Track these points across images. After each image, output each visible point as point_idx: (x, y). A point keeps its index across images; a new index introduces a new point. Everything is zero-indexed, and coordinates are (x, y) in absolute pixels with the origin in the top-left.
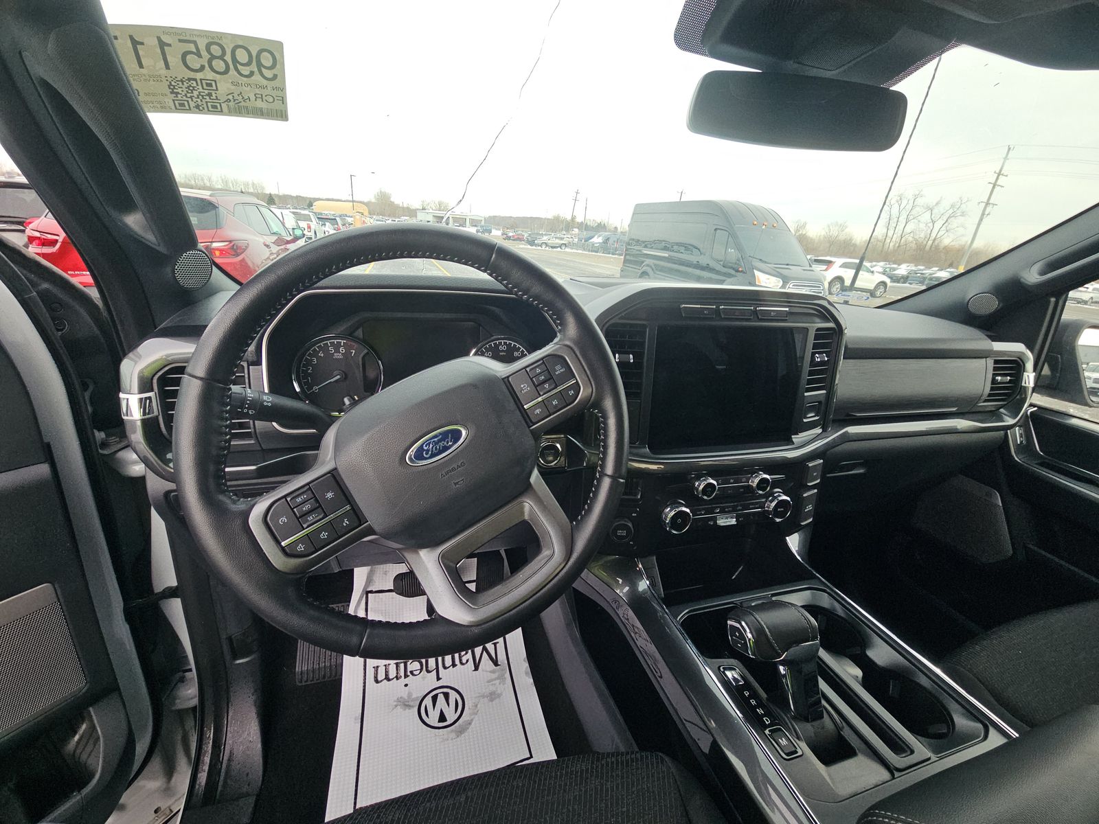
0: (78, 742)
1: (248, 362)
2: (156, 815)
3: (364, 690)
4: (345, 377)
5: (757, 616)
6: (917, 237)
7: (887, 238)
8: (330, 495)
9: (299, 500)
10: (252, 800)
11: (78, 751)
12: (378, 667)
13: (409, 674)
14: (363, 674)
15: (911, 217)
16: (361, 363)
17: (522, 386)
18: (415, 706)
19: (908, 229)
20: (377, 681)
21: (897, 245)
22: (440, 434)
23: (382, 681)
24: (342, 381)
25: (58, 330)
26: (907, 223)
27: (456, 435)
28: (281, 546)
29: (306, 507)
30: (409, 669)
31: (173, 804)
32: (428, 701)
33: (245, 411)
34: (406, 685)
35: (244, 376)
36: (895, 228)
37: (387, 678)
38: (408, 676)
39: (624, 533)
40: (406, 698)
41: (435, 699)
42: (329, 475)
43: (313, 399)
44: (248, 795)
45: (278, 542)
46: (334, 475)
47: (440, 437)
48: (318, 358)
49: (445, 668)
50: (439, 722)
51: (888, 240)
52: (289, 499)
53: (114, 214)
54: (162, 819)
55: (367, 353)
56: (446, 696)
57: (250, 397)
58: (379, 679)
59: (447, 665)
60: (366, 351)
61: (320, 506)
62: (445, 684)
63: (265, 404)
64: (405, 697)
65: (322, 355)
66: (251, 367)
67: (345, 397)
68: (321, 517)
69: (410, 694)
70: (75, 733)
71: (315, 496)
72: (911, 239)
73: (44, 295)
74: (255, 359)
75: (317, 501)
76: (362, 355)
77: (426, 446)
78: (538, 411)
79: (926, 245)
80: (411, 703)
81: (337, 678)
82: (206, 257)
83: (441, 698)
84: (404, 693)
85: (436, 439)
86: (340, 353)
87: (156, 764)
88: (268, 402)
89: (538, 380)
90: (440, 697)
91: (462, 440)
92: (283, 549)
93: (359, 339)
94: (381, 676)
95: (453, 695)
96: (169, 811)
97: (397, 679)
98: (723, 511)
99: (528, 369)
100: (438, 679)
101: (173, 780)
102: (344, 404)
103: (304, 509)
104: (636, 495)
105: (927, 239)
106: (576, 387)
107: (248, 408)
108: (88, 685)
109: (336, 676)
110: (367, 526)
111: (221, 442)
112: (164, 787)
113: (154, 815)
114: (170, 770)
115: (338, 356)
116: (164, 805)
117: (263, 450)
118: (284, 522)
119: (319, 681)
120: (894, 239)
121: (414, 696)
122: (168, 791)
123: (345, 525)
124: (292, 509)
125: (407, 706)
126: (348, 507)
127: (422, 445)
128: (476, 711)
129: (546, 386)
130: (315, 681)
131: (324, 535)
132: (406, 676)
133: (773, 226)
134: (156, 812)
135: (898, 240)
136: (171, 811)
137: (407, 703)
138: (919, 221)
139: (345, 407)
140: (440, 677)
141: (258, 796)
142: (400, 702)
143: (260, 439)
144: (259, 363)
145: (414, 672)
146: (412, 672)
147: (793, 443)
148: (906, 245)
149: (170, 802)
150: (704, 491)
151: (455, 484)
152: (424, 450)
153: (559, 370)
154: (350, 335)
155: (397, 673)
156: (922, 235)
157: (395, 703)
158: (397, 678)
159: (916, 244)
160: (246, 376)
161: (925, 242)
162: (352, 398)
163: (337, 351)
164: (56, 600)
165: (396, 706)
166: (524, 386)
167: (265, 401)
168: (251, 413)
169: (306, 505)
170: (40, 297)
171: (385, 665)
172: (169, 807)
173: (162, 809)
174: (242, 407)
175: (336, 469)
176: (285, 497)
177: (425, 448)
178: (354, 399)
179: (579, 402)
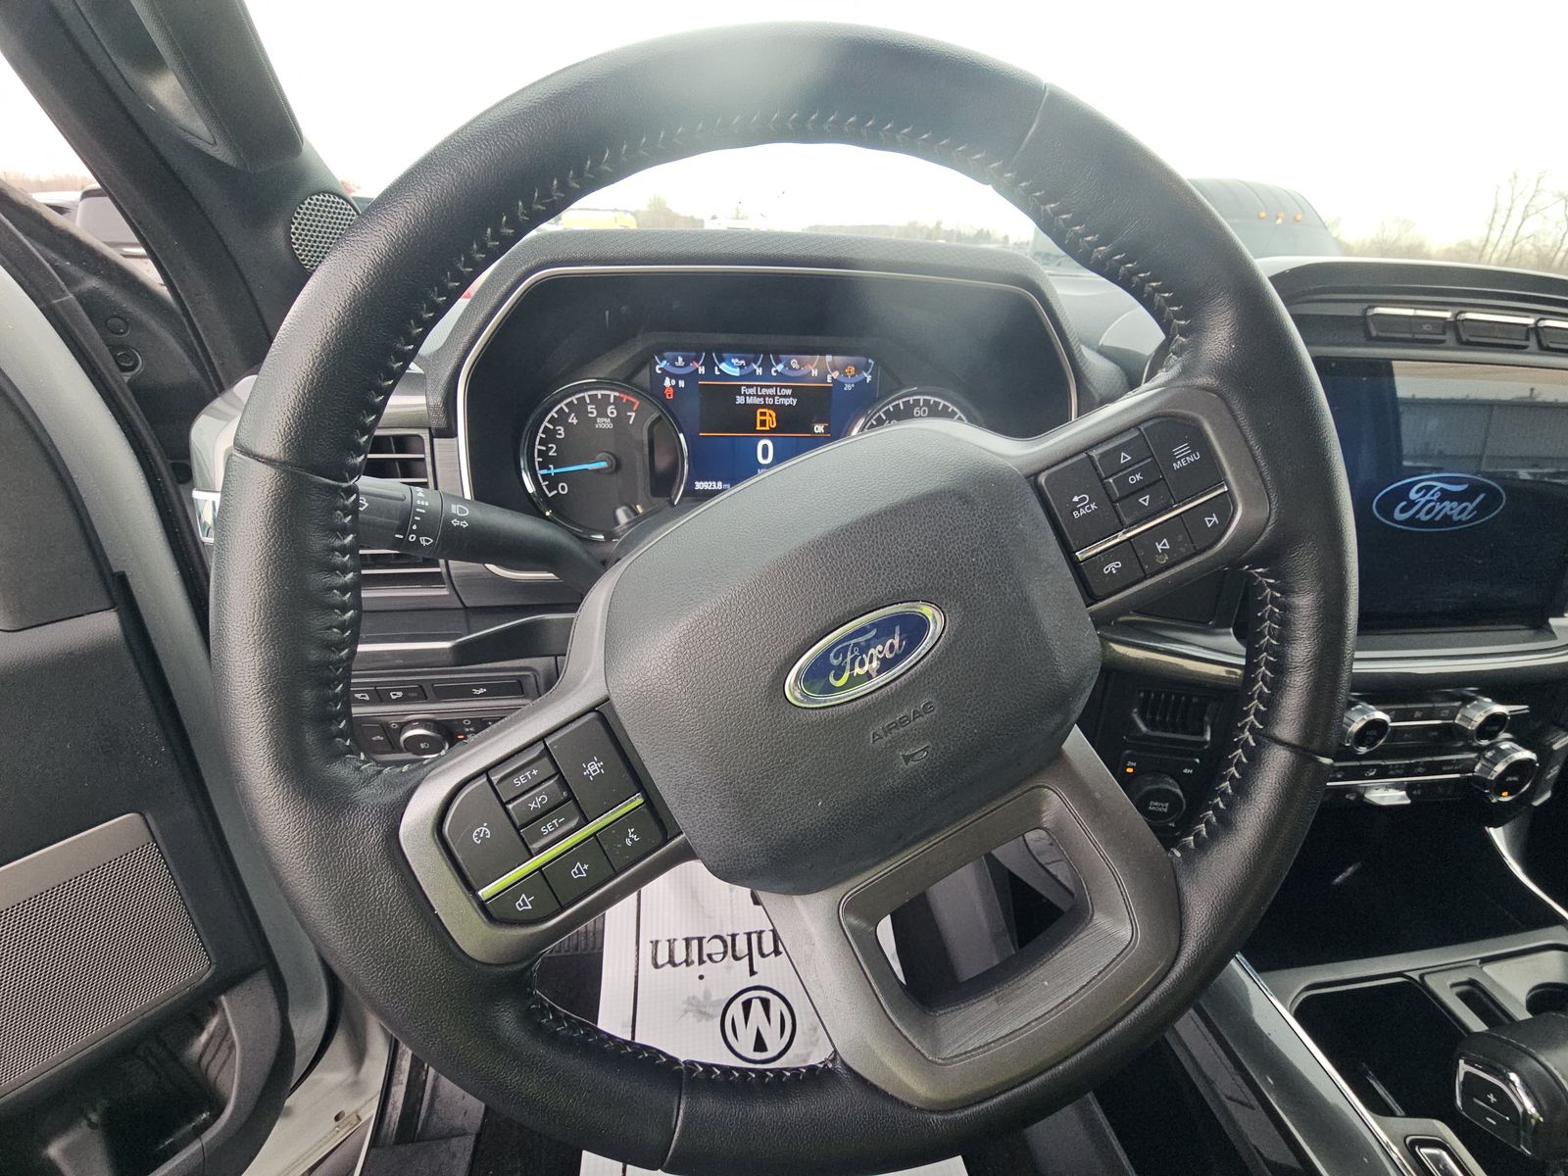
0: (207, 1044)
1: (430, 429)
2: (337, 1123)
3: (637, 977)
4: (617, 466)
5: (1542, 1059)
6: (1540, 244)
7: (1489, 245)
8: (593, 768)
9: (520, 781)
10: (469, 1142)
11: (204, 1062)
12: (657, 942)
13: (705, 958)
14: (635, 953)
15: (1532, 210)
16: (646, 441)
17: (1076, 499)
18: (716, 1016)
19: (1524, 232)
20: (656, 966)
21: (1505, 257)
22: (874, 625)
23: (663, 966)
24: (612, 473)
25: (124, 369)
26: (1524, 219)
27: (915, 629)
28: (477, 898)
29: (538, 801)
30: (705, 952)
31: (361, 1107)
32: (736, 1009)
33: (412, 538)
34: (701, 977)
35: (423, 460)
36: (1504, 227)
37: (672, 962)
38: (704, 962)
39: (1164, 807)
40: (702, 999)
41: (747, 1005)
42: (592, 715)
43: (560, 510)
44: (463, 1133)
45: (471, 888)
46: (602, 714)
47: (874, 632)
48: (568, 427)
49: (763, 955)
50: (755, 1050)
51: (1489, 249)
52: (495, 779)
53: (130, 73)
54: (346, 1129)
55: (660, 418)
56: (765, 1003)
57: (422, 507)
58: (660, 963)
59: (766, 952)
60: (656, 415)
61: (571, 797)
62: (763, 984)
63: (455, 523)
64: (700, 997)
65: (575, 421)
66: (435, 440)
67: (616, 508)
68: (573, 824)
69: (707, 994)
70: (202, 1029)
71: (559, 772)
72: (1529, 247)
73: (89, 302)
74: (442, 423)
75: (563, 783)
76: (648, 423)
77: (836, 657)
78: (1113, 567)
79: (1553, 259)
80: (710, 1010)
81: (595, 951)
82: (353, 212)
83: (757, 1007)
84: (698, 989)
85: (860, 639)
86: (608, 417)
87: (339, 1046)
88: (461, 519)
89: (1122, 482)
90: (757, 1005)
91: (927, 643)
92: (482, 905)
93: (642, 389)
94: (663, 958)
95: (776, 1005)
96: (355, 1118)
97: (688, 965)
98: (1383, 773)
99: (1095, 453)
100: (752, 973)
101: (364, 1069)
102: (617, 523)
103: (533, 806)
104: (1202, 733)
105: (1556, 249)
106: (1224, 507)
107: (419, 533)
108: (213, 967)
109: (593, 949)
110: (680, 843)
111: (330, 628)
112: (350, 1080)
113: (334, 1124)
114: (359, 1055)
115: (604, 423)
116: (348, 1108)
117: (465, 608)
118: (483, 839)
119: (569, 953)
120: (1500, 247)
121: (714, 998)
122: (356, 1087)
123: (629, 842)
124: (504, 805)
125: (701, 1012)
126: (637, 800)
127: (829, 650)
128: (815, 1038)
129: (1145, 500)
130: (563, 953)
131: (580, 871)
132: (701, 962)
133: (1295, 219)
134: (337, 1118)
135: (1507, 249)
136: (359, 1119)
137: (703, 1009)
138: (1545, 218)
139: (617, 529)
140: (755, 969)
141: (479, 1135)
142: (691, 1004)
143: (457, 588)
144: (449, 432)
145: (714, 957)
146: (710, 956)
147: (1552, 635)
148: (1520, 257)
149: (357, 1105)
150: (1361, 737)
151: (907, 759)
152: (832, 667)
153: (1184, 457)
154: (628, 379)
155: (687, 955)
156: (1549, 242)
157: (685, 1006)
158: (688, 962)
159: (1538, 256)
160: (428, 460)
161: (1553, 254)
162: (631, 508)
163: (602, 413)
164: (150, 840)
165: (686, 1011)
166: (1083, 500)
167: (456, 516)
168: (424, 543)
169: (539, 794)
170: (81, 303)
171: (669, 941)
172: (356, 1112)
173: (346, 1115)
174: (403, 528)
175: (607, 699)
176: (486, 771)
177: (835, 662)
178: (636, 513)
179: (1228, 544)
